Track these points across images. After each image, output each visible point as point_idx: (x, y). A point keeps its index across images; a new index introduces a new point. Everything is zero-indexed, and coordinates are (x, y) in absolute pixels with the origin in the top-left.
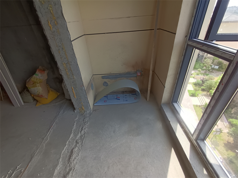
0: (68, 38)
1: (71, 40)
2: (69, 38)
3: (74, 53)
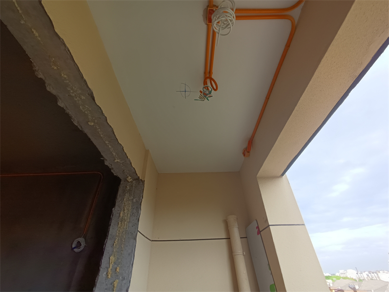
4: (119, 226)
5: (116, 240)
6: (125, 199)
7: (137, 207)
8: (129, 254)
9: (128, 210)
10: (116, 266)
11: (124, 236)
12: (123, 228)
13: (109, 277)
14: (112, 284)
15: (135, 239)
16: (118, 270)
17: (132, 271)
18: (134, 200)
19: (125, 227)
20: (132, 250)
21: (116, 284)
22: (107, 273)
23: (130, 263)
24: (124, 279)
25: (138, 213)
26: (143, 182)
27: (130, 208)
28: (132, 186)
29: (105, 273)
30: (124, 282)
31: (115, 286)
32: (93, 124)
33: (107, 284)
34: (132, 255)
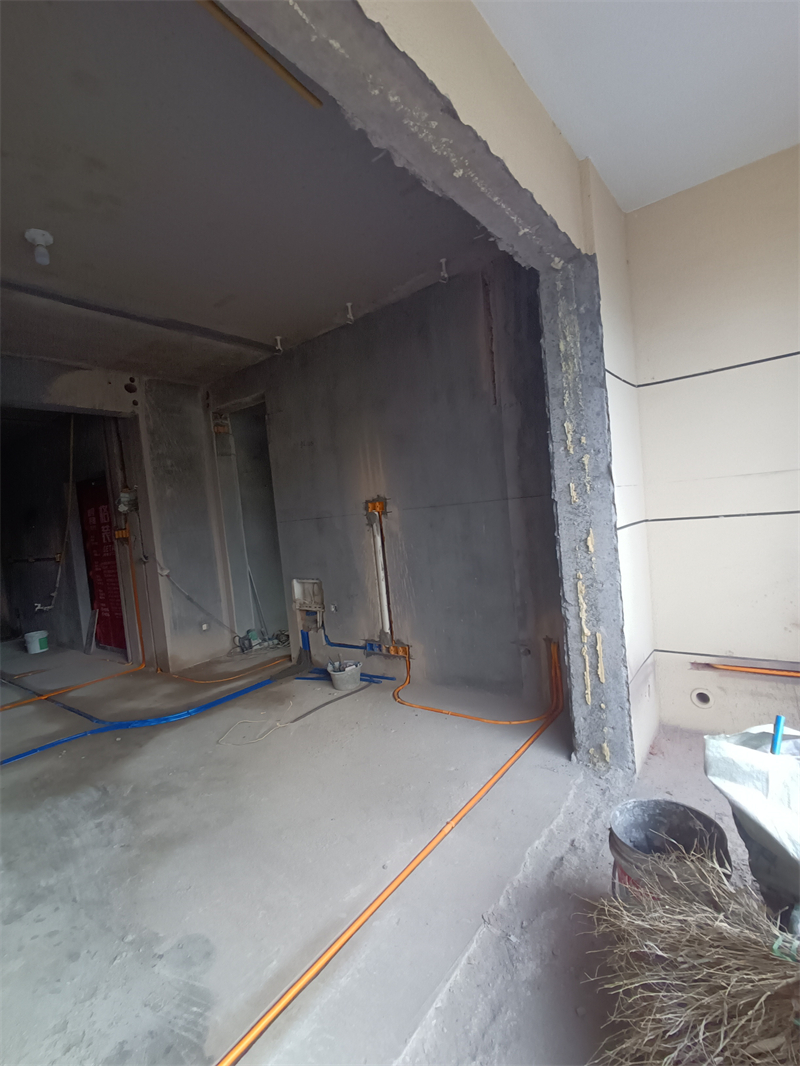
0: (611, 521)
1: (618, 526)
2: (614, 521)
3: (617, 559)
4: (564, 369)
5: (567, 395)
6: (560, 314)
7: (592, 323)
8: (598, 414)
9: (573, 334)
10: (578, 436)
11: (580, 386)
12: (573, 372)
13: (572, 451)
14: (580, 460)
15: (603, 385)
16: (584, 440)
17: (609, 439)
18: (582, 309)
19: (577, 369)
20: (602, 407)
21: (586, 460)
22: (566, 448)
23: (604, 427)
24: (599, 451)
25: (597, 334)
26: (592, 259)
27: (577, 329)
28: (567, 278)
29: (563, 448)
30: (600, 456)
31: (586, 462)
32: (461, 172)
33: (570, 463)
34: (603, 413)
